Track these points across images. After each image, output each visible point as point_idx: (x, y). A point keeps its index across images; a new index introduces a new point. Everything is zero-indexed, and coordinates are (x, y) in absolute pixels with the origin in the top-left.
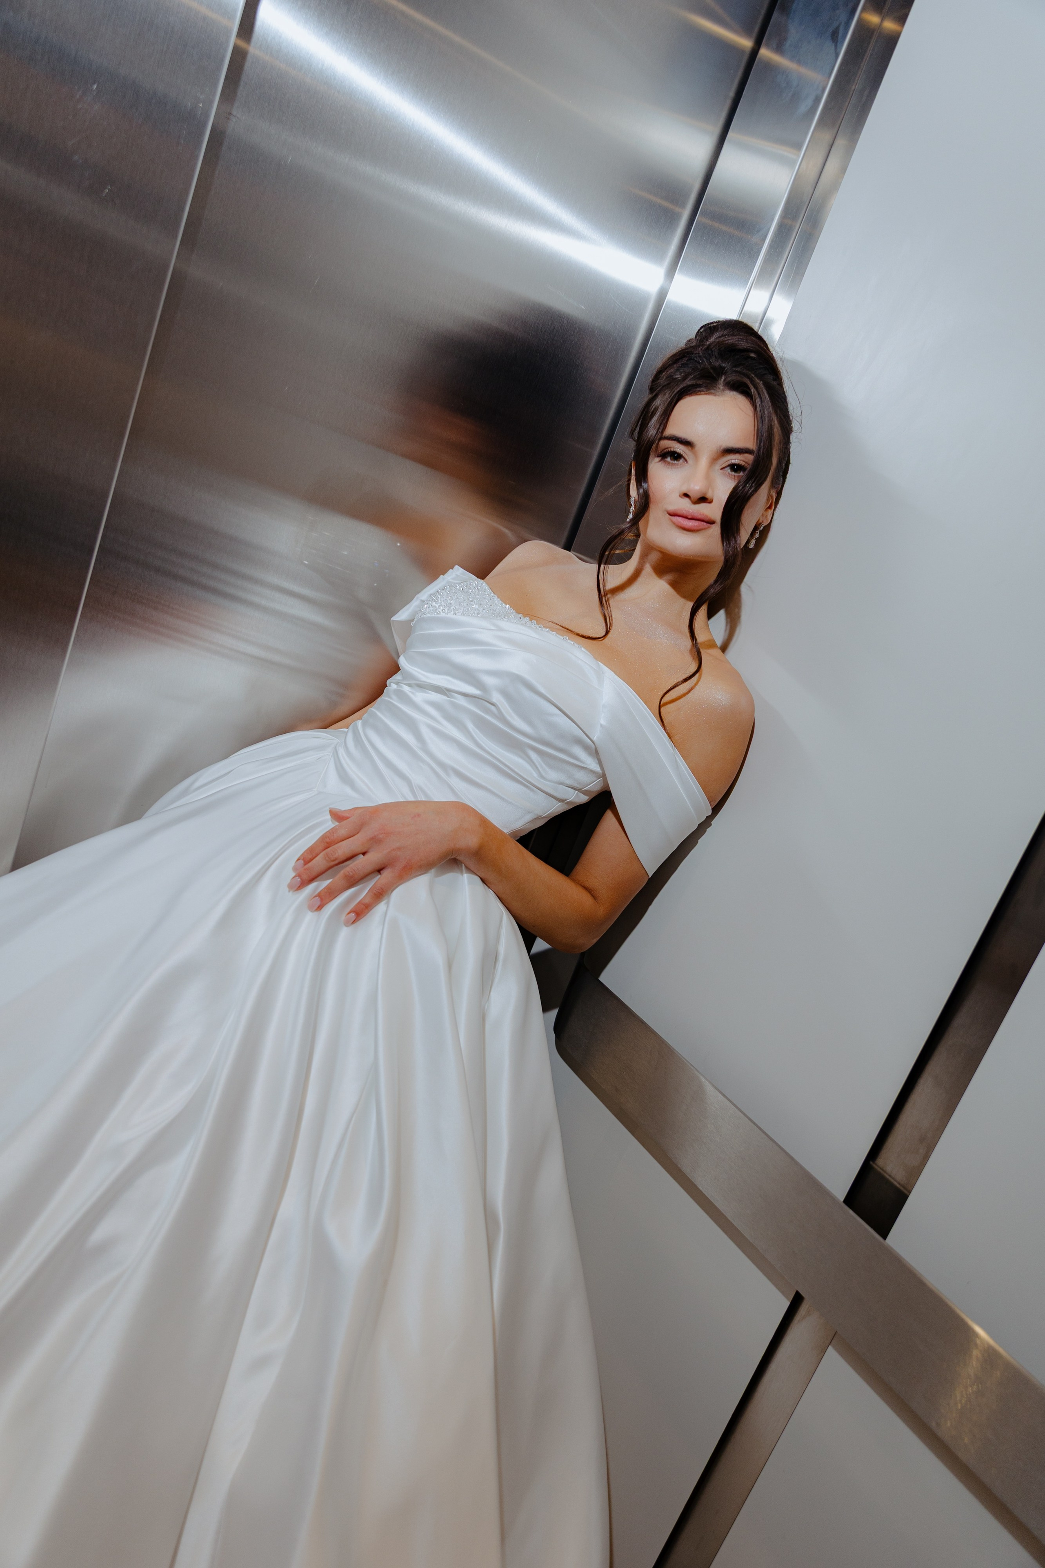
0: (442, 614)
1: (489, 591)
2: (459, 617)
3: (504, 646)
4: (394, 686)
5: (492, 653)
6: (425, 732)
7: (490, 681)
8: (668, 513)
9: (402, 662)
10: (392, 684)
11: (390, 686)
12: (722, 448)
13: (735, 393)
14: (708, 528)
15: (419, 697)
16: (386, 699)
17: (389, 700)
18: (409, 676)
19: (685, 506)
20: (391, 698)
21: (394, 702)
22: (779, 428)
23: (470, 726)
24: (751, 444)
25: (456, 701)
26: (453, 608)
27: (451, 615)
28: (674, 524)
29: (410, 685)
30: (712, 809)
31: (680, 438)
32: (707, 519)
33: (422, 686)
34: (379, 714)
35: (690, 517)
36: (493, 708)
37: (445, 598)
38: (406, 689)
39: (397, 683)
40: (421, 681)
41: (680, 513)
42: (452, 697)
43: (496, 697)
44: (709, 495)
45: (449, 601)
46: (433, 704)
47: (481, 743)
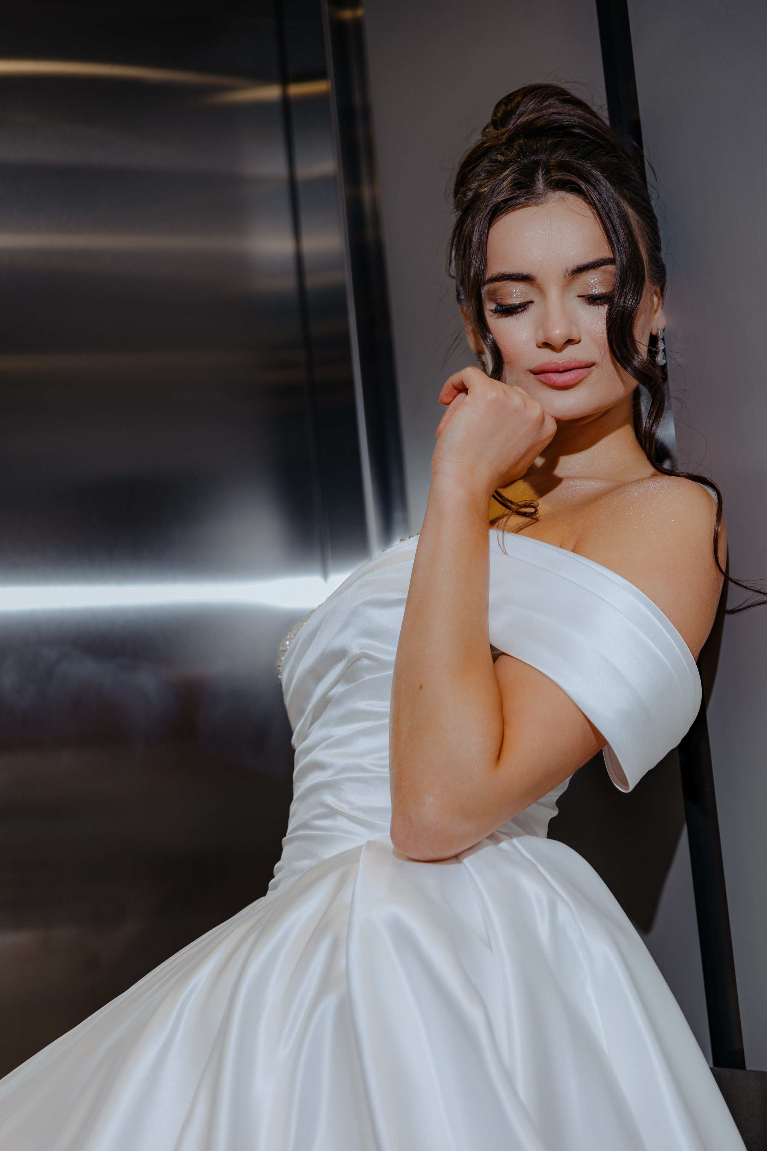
8: (531, 373)
12: (570, 271)
13: (562, 193)
14: (589, 373)
19: (547, 357)
22: (638, 218)
24: (606, 253)
28: (545, 384)
31: (514, 275)
32: (583, 365)
35: (561, 369)
41: (548, 368)
44: (575, 336)
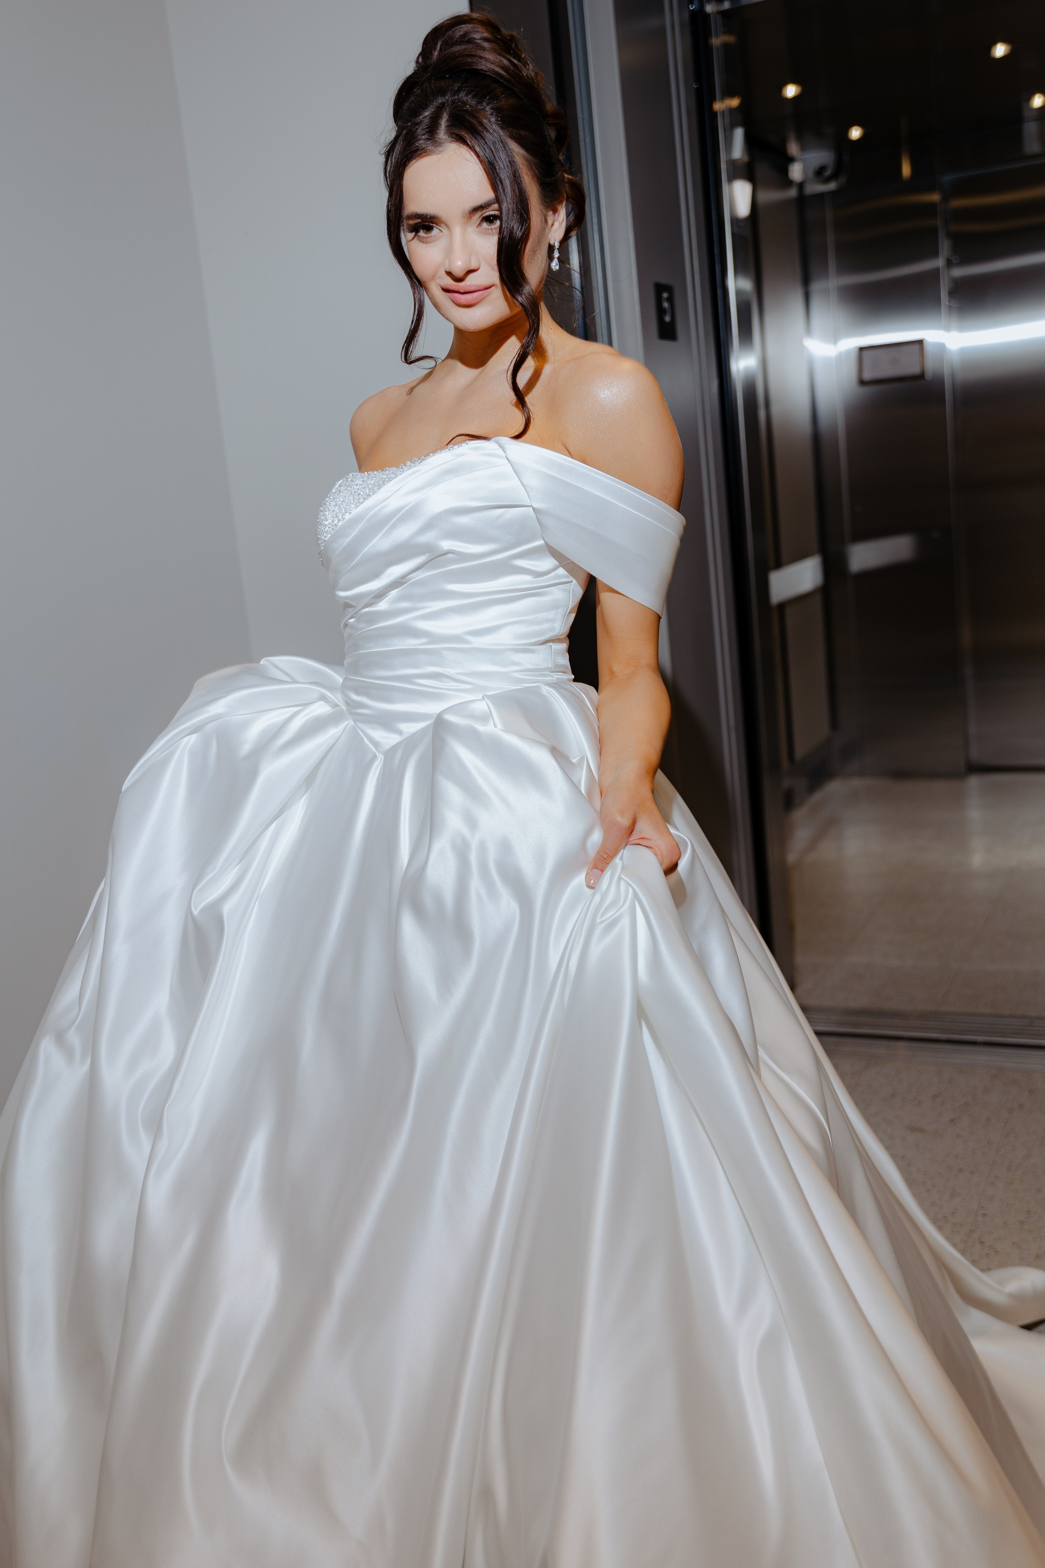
2: (355, 512)
7: (427, 538)
12: (467, 212)
14: (489, 293)
15: (383, 605)
16: (357, 634)
17: (360, 632)
18: (359, 598)
20: (360, 629)
21: (367, 629)
23: (451, 586)
25: (416, 579)
29: (368, 604)
32: (483, 287)
33: (380, 595)
34: (362, 651)
36: (450, 555)
38: (366, 610)
40: (374, 592)
42: (411, 579)
43: (447, 545)
46: (401, 598)
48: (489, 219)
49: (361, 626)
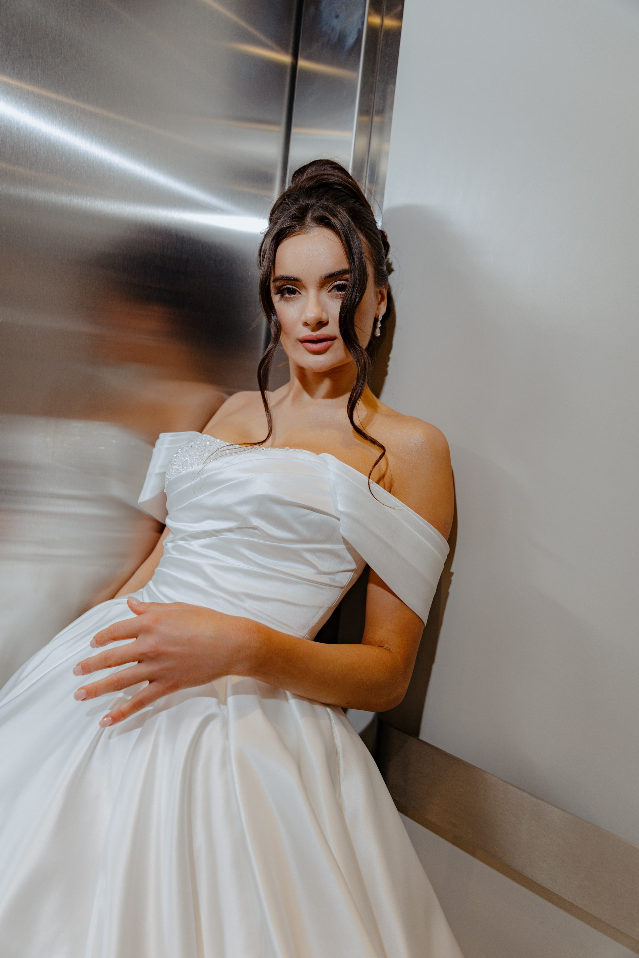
0: (184, 472)
1: (212, 439)
3: (245, 476)
4: (170, 545)
5: (237, 485)
6: (209, 570)
7: (243, 510)
8: (299, 341)
9: (168, 522)
10: (168, 544)
11: (166, 545)
12: (323, 277)
15: (195, 545)
16: (167, 556)
17: (170, 556)
18: (179, 531)
19: (308, 332)
20: (171, 554)
21: (175, 556)
23: (247, 553)
25: (225, 537)
26: (190, 463)
27: (190, 469)
28: (307, 349)
29: (183, 539)
30: (448, 542)
32: (330, 338)
33: (193, 536)
34: (165, 570)
35: (316, 341)
36: (256, 530)
37: (181, 459)
38: (181, 543)
39: (172, 541)
40: (190, 533)
41: (307, 338)
42: (221, 535)
43: (256, 522)
44: (325, 319)
45: (184, 460)
47: (262, 563)
48: (340, 288)
49: (173, 552)
